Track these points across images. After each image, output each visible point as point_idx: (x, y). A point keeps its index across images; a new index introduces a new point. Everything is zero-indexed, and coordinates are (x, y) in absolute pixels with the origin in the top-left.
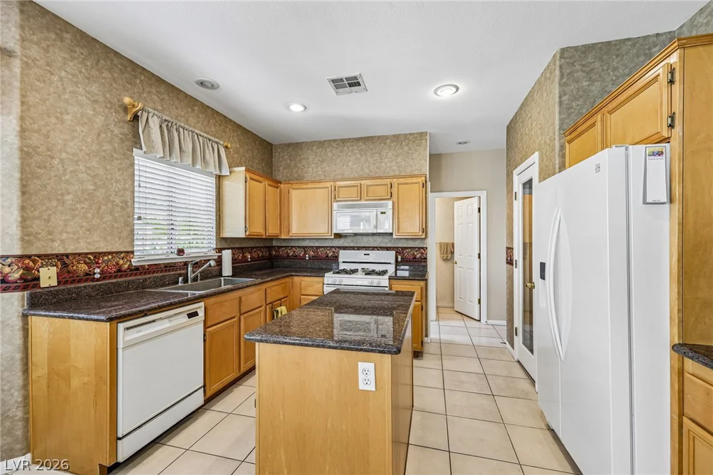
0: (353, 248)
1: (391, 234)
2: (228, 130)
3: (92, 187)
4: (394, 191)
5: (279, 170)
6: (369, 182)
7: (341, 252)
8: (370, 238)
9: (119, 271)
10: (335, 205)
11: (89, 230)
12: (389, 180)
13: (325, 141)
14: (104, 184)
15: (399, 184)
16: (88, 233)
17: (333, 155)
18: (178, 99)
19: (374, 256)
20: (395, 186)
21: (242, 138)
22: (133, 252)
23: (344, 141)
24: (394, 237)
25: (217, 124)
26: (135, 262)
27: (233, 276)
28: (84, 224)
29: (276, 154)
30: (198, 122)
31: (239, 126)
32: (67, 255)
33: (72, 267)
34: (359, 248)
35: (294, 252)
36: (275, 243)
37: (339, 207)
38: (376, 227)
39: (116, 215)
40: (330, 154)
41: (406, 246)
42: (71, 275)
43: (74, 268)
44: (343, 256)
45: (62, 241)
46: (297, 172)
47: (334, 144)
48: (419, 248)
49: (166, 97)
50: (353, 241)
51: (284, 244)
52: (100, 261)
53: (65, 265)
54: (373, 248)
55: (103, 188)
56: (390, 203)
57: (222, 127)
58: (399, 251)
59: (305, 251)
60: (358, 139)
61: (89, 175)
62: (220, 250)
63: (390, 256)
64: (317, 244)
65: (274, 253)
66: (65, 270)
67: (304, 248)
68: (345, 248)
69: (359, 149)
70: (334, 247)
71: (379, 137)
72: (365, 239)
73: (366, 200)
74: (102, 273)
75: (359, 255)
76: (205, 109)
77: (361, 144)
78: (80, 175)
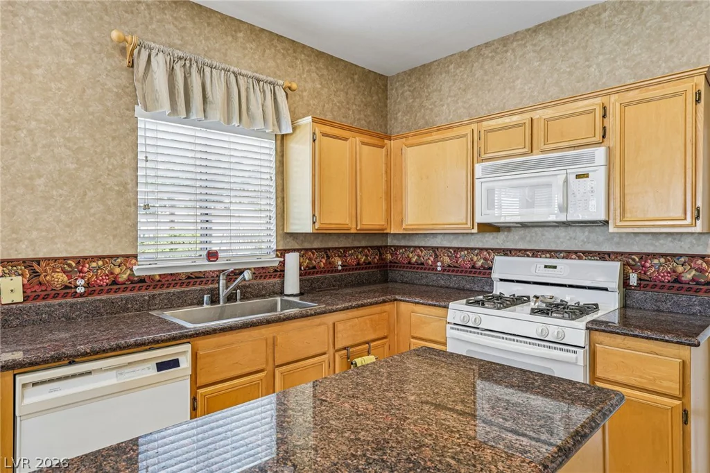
0: (523, 253)
1: (606, 223)
2: (299, 62)
3: (73, 166)
4: (613, 123)
5: (396, 119)
6: (549, 113)
7: (499, 260)
8: (561, 232)
9: (114, 283)
10: (479, 167)
11: (68, 226)
12: (598, 100)
13: (470, 50)
14: (92, 160)
15: (624, 105)
16: (67, 229)
17: (486, 73)
18: (209, 24)
19: (567, 270)
20: (615, 111)
21: (325, 72)
22: (135, 257)
23: (505, 41)
24: (611, 229)
25: (279, 56)
26: (139, 270)
27: (301, 294)
28: (63, 217)
29: (392, 93)
30: (245, 56)
31: (320, 55)
32: (38, 261)
33: (45, 276)
34: (535, 253)
35: (419, 256)
36: (390, 242)
37: (485, 171)
38: (564, 208)
39: (110, 203)
40: (479, 73)
41: (650, 250)
42: (44, 288)
43: (48, 278)
44: (502, 267)
45: (32, 242)
46: (423, 117)
47: (487, 52)
48: (693, 257)
49: (190, 25)
50: (522, 239)
51: (403, 243)
52: (86, 269)
53: (35, 274)
54: (568, 254)
55: (89, 166)
56: (600, 153)
57: (289, 58)
58: (628, 261)
59: (436, 256)
60: (536, 30)
61: (69, 149)
62: (282, 253)
63: (609, 273)
64: (456, 244)
65: (389, 256)
66: (35, 280)
67: (435, 249)
68: (507, 252)
69: (538, 48)
70: (486, 250)
71: (583, 13)
72: (550, 234)
73: (543, 152)
74: (88, 285)
75: (535, 268)
76: (257, 35)
77: (540, 37)
78: (56, 151)
